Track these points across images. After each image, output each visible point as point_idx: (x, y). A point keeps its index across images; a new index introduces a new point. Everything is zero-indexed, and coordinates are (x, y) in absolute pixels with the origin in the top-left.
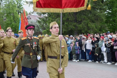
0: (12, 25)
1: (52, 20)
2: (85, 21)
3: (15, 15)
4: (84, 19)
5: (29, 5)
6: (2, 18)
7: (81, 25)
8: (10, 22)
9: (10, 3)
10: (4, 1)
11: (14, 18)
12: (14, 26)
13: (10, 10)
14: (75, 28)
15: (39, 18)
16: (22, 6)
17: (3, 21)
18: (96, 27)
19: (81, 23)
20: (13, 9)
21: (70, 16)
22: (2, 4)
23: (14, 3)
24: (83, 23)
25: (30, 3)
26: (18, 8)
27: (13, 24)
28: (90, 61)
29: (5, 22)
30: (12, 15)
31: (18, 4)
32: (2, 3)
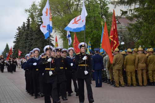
0: (92, 34)
1: (149, 26)
3: (97, 20)
5: (115, 6)
8: (91, 30)
9: (91, 2)
11: (95, 24)
12: (95, 36)
15: (130, 24)
16: (107, 5)
20: (94, 11)
22: (80, 5)
23: (96, 2)
25: (117, 4)
26: (101, 9)
27: (94, 33)
30: (93, 19)
31: (101, 3)
32: (79, 3)
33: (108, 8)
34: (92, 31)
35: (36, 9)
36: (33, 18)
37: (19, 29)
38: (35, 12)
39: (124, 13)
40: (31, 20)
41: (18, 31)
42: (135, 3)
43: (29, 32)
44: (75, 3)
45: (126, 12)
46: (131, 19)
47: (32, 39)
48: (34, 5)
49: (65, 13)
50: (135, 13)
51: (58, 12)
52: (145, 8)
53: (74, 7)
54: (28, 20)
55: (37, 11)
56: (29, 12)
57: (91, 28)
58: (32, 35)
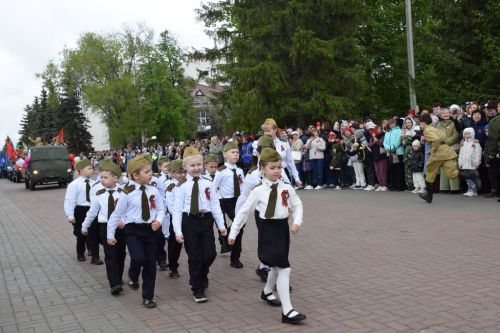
0: (158, 114)
2: (318, 94)
3: (165, 89)
4: (317, 89)
6: (135, 99)
7: (308, 103)
8: (154, 107)
9: (153, 60)
10: (137, 58)
11: (162, 96)
13: (152, 77)
14: (295, 110)
15: (214, 94)
16: (180, 64)
17: (138, 105)
18: (345, 107)
19: (309, 100)
21: (283, 83)
22: (134, 64)
23: (162, 60)
24: (313, 99)
26: (172, 71)
27: (160, 112)
28: (318, 187)
29: (143, 108)
30: (157, 88)
31: (170, 61)
33: (182, 69)
34: (157, 109)
35: (56, 72)
36: (52, 89)
37: (28, 108)
38: (54, 77)
39: (203, 74)
40: (48, 92)
41: (26, 113)
42: (220, 58)
43: (45, 114)
44: (125, 61)
45: (206, 73)
46: (213, 83)
47: (51, 126)
48: (51, 66)
49: (108, 78)
50: (221, 75)
51: (97, 76)
52: (233, 65)
53: (125, 68)
54: (44, 92)
55: (57, 75)
56: (44, 78)
57: (156, 104)
58: (52, 120)
